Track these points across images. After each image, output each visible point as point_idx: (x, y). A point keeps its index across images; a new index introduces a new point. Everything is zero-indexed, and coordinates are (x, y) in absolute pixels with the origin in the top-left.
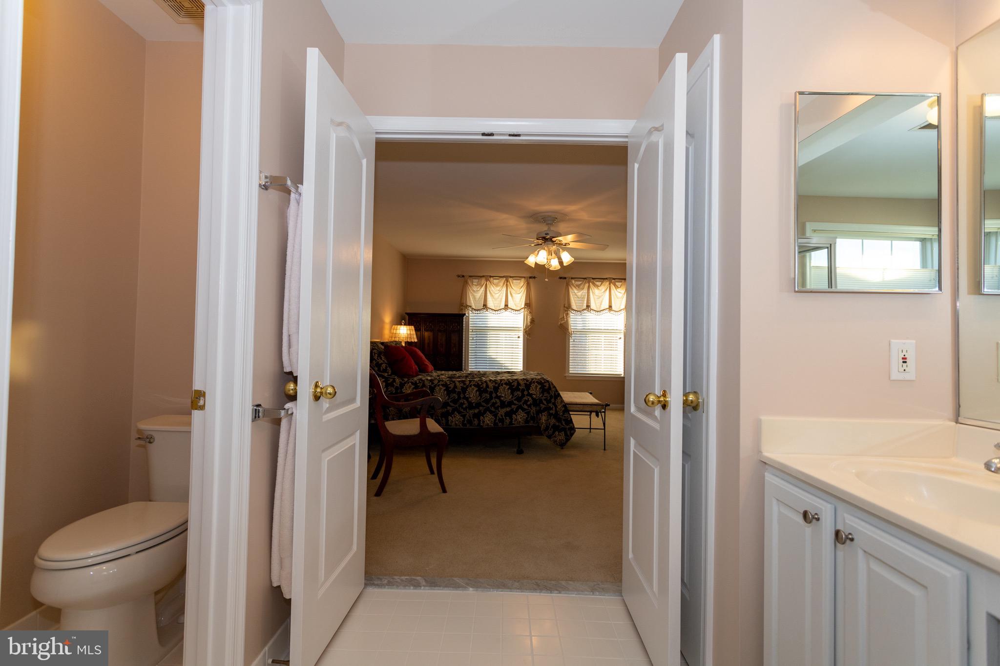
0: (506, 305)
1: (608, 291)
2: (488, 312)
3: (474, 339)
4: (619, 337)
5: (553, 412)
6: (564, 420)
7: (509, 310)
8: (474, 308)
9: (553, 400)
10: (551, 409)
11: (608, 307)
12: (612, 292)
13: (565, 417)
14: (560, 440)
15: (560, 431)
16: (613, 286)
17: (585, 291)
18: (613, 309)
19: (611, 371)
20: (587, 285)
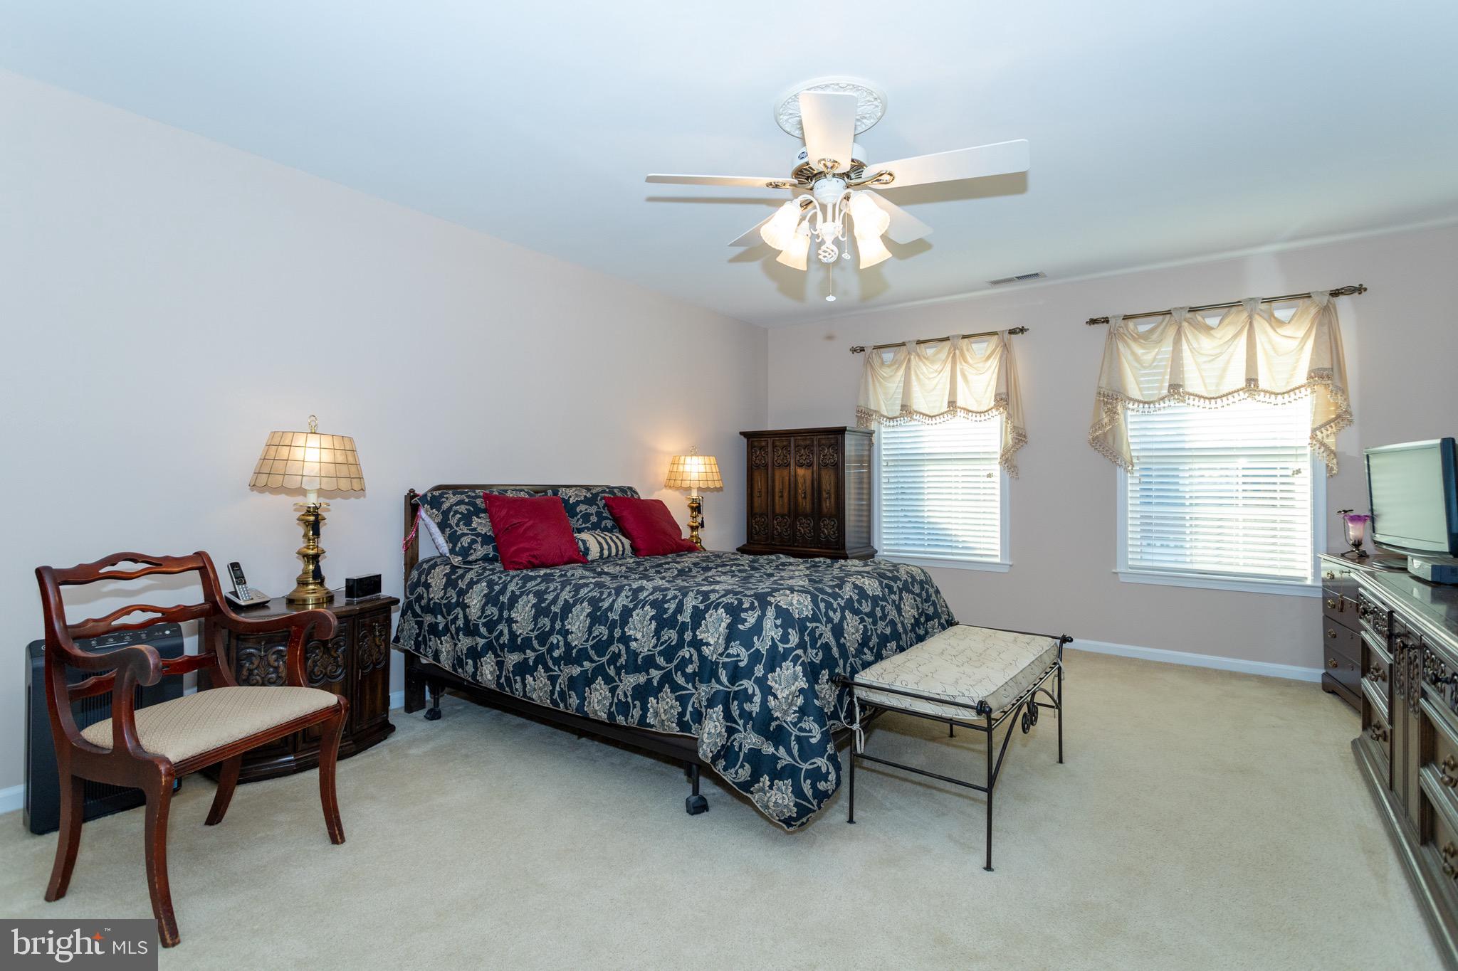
0: (952, 404)
1: (1243, 339)
2: (916, 423)
3: (892, 480)
4: (1294, 466)
5: (754, 707)
6: (798, 739)
7: (961, 414)
8: (886, 414)
9: (759, 670)
10: (749, 698)
11: (1243, 384)
12: (1260, 339)
13: (801, 729)
14: (776, 803)
15: (776, 775)
16: (1261, 325)
17: (1167, 347)
18: (1260, 387)
19: (1270, 567)
20: (1172, 332)
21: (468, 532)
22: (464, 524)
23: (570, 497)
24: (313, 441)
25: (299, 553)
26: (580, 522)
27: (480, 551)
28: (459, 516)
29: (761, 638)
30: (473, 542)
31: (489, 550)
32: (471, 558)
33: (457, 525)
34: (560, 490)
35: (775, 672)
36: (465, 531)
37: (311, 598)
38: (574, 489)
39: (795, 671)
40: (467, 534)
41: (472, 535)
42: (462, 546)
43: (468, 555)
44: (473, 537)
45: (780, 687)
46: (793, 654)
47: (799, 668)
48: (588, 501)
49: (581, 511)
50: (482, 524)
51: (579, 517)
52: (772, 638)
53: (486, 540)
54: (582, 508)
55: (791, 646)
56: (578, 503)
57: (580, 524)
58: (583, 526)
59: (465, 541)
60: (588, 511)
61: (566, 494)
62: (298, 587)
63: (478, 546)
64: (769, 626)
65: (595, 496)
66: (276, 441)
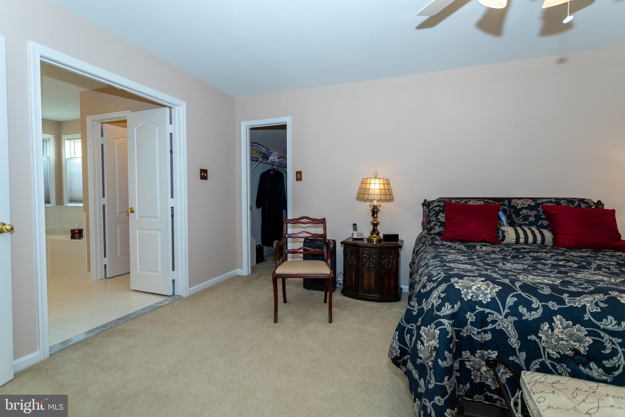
21: (435, 220)
22: (435, 216)
23: (518, 205)
24: (377, 181)
25: (371, 223)
26: (521, 220)
27: (437, 229)
28: (434, 212)
29: (427, 302)
30: (436, 225)
31: (441, 229)
32: (431, 232)
33: (432, 216)
34: (513, 200)
35: (427, 327)
36: (434, 220)
37: (375, 240)
38: (522, 200)
39: (434, 332)
40: (434, 221)
41: (436, 221)
42: (431, 226)
43: (431, 230)
44: (436, 223)
45: (427, 339)
46: (438, 320)
47: (437, 332)
48: (530, 208)
49: (523, 214)
50: (442, 217)
51: (521, 217)
52: (433, 304)
53: (442, 224)
54: (525, 212)
55: (440, 314)
56: (522, 209)
57: (521, 221)
58: (523, 222)
59: (432, 224)
60: (528, 214)
61: (516, 203)
62: (371, 235)
63: (437, 227)
64: (434, 296)
65: (537, 205)
66: (365, 182)
